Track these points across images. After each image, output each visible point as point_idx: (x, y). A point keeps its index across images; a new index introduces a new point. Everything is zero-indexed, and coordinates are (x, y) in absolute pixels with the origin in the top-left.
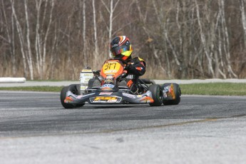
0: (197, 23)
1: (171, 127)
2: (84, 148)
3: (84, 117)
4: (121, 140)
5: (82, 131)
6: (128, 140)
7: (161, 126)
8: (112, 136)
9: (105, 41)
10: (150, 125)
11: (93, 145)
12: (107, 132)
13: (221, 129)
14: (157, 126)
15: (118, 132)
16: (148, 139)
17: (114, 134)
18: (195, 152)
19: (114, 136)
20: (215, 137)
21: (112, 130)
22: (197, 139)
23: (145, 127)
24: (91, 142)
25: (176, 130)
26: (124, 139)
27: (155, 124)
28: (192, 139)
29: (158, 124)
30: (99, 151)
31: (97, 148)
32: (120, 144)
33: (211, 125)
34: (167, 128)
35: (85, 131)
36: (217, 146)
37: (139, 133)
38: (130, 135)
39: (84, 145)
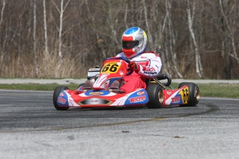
0: (145, 24)
1: (120, 126)
2: (36, 145)
3: (34, 115)
4: (71, 138)
5: (33, 129)
6: (78, 138)
7: (110, 124)
8: (63, 134)
9: (55, 40)
10: (99, 123)
11: (44, 143)
12: (58, 130)
13: (169, 129)
14: (107, 125)
15: (68, 130)
16: (98, 137)
17: (64, 132)
18: (144, 150)
19: (65, 134)
20: (162, 136)
21: (63, 128)
22: (146, 138)
23: (94, 125)
24: (42, 139)
26: (75, 137)
27: (104, 123)
28: (141, 138)
29: (107, 122)
30: (51, 148)
31: (49, 145)
32: (71, 142)
33: (159, 124)
34: (116, 126)
35: (37, 129)
36: (165, 145)
37: (89, 131)
38: (80, 133)
39: (36, 142)
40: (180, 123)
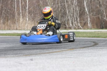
0: (65, 5)
1: (54, 53)
3: (16, 48)
4: (32, 60)
5: (15, 55)
6: (35, 60)
7: (49, 53)
9: (25, 13)
10: (45, 52)
11: (20, 62)
12: (26, 56)
13: (76, 54)
14: (48, 53)
15: (31, 56)
16: (44, 59)
17: (29, 57)
18: (64, 65)
19: (29, 58)
20: (73, 58)
21: (28, 55)
22: (65, 59)
23: (42, 53)
25: (56, 55)
27: (47, 52)
28: (63, 59)
29: (48, 52)
31: (22, 64)
32: (32, 62)
33: (71, 52)
34: (52, 53)
35: (16, 55)
36: (74, 62)
37: (40, 56)
38: (36, 57)
39: (16, 62)
40: (81, 51)
